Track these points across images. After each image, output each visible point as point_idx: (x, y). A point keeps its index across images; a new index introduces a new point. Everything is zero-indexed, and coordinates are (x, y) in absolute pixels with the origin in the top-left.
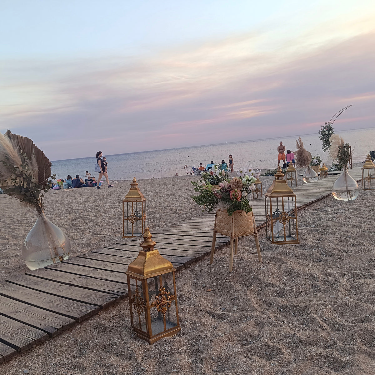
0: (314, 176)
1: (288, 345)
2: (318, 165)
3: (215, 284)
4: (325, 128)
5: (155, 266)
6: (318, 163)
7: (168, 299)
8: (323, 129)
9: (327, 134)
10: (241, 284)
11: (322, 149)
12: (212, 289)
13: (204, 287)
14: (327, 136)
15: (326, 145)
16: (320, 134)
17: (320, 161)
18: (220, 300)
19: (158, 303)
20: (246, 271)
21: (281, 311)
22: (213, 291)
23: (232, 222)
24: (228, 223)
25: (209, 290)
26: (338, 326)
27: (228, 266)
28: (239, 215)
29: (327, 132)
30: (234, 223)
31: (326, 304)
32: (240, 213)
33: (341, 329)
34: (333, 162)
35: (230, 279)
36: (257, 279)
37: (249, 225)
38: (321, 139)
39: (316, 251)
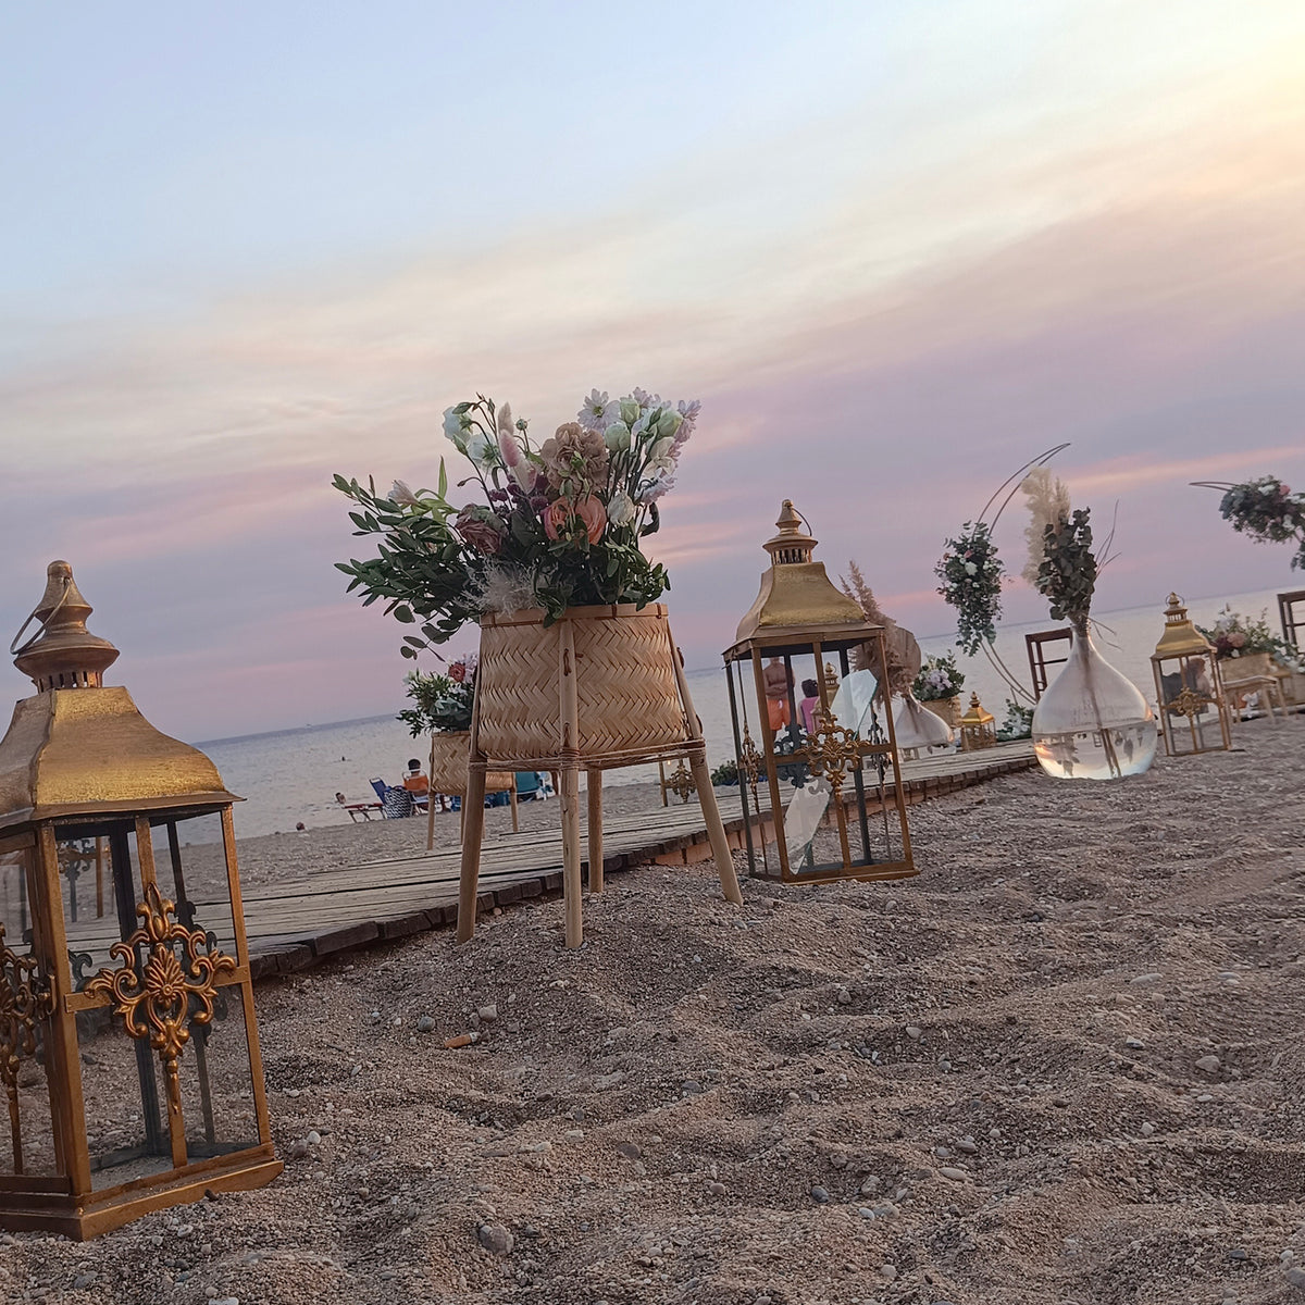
0: (937, 740)
1: (942, 1150)
2: (948, 694)
3: (490, 1010)
4: (961, 549)
5: (105, 762)
6: (949, 685)
7: (197, 971)
8: (953, 552)
9: (971, 577)
10: (634, 999)
11: (959, 643)
12: (474, 1036)
13: (427, 1030)
14: (975, 585)
15: (974, 624)
16: (940, 576)
17: (956, 678)
18: (523, 1069)
19: (126, 988)
20: (663, 936)
21: (874, 1063)
22: (477, 1043)
23: (567, 671)
24: (542, 684)
25: (455, 1040)
26: (1215, 1059)
27: (557, 927)
28: (603, 630)
29: (971, 568)
30: (573, 675)
31: (1122, 1003)
32: (608, 622)
33: (1235, 1072)
34: (1013, 702)
35: (571, 979)
36: (719, 963)
37: (657, 695)
38: (949, 600)
39: (1012, 883)
